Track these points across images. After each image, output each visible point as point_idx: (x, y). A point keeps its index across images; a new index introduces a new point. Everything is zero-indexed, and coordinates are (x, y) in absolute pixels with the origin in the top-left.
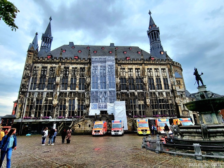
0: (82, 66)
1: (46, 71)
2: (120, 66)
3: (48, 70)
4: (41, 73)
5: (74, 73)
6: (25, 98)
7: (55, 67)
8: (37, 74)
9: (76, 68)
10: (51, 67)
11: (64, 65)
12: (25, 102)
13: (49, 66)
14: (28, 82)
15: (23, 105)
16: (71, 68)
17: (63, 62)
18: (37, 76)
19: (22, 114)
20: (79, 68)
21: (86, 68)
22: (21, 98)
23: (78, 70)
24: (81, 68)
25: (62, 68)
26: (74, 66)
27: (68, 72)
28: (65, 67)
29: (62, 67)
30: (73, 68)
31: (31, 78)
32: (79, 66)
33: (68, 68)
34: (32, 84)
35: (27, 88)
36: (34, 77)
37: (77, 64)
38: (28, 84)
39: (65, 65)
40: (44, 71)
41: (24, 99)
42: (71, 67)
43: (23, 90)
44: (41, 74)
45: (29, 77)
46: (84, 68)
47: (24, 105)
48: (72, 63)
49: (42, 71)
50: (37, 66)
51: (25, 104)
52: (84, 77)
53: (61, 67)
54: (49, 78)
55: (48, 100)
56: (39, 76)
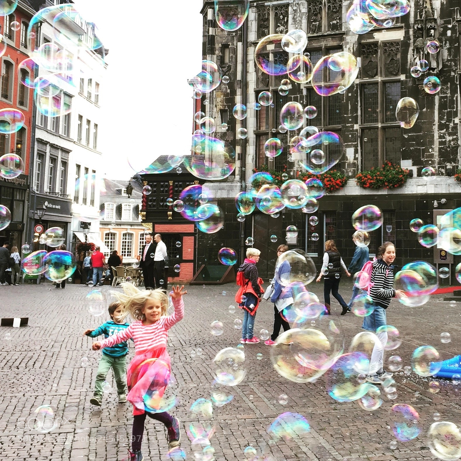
6: (240, 44)
12: (245, 72)
15: (233, 93)
19: (238, 149)
22: (218, 46)
41: (235, 51)
47: (239, 91)
51: (245, 85)
55: (376, 44)
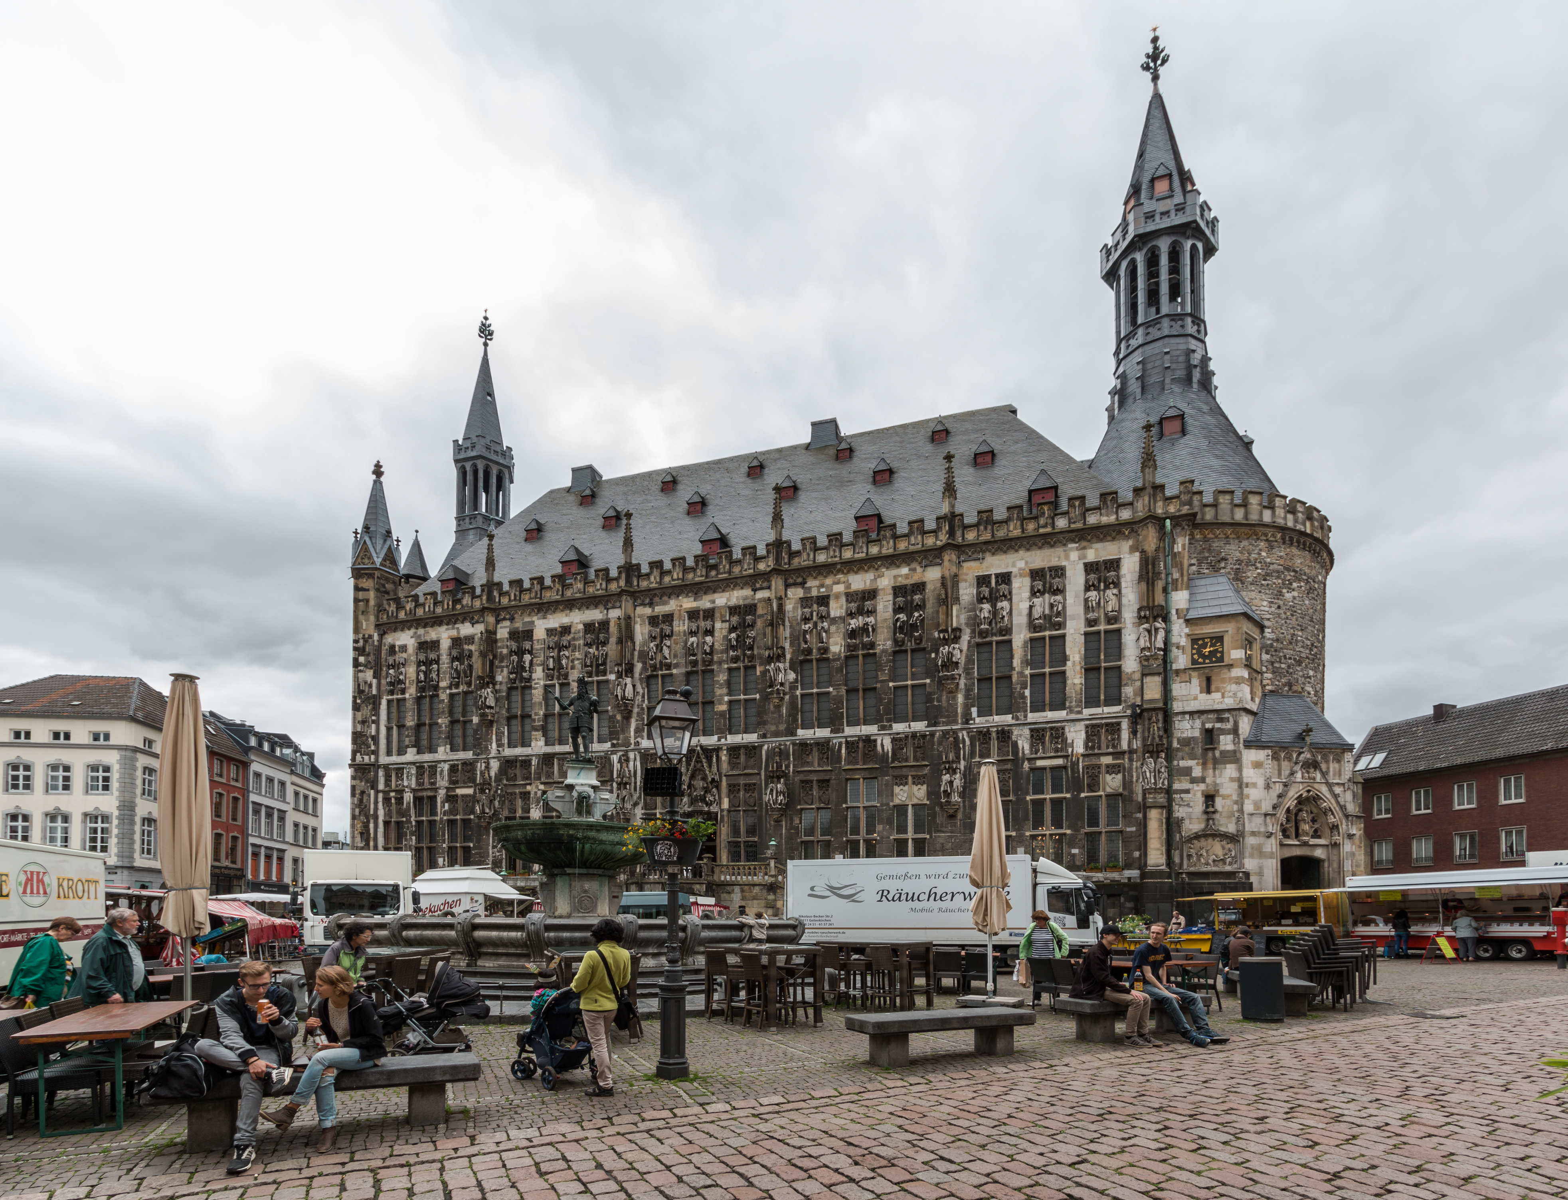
0: (595, 615)
1: (437, 662)
2: (803, 584)
3: (445, 659)
4: (418, 675)
5: (558, 660)
6: (373, 791)
7: (470, 639)
8: (400, 682)
9: (566, 630)
10: (457, 642)
11: (507, 623)
12: (376, 808)
13: (444, 635)
14: (373, 722)
16: (540, 633)
17: (505, 608)
18: (403, 691)
20: (581, 627)
21: (612, 624)
23: (574, 639)
24: (589, 627)
25: (502, 640)
26: (556, 620)
27: (527, 658)
28: (514, 635)
29: (503, 632)
30: (550, 632)
31: (384, 702)
32: (577, 619)
33: (528, 634)
34: (389, 729)
35: (373, 748)
36: (395, 697)
37: (570, 604)
38: (373, 733)
39: (512, 619)
40: (428, 663)
42: (541, 626)
43: (358, 757)
44: (419, 681)
45: (375, 702)
46: (604, 625)
48: (544, 608)
49: (419, 663)
50: (398, 643)
51: (376, 817)
52: (604, 673)
53: (499, 636)
54: (452, 696)
55: (458, 796)
56: (411, 692)
